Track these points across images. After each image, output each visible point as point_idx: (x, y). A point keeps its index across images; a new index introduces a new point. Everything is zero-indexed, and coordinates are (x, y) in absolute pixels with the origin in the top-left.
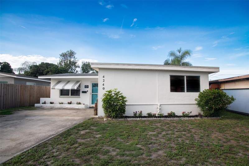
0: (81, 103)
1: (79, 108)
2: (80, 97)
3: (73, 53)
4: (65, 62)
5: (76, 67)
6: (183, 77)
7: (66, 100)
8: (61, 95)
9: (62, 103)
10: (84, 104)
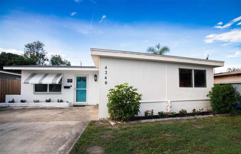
0: (63, 100)
1: (61, 107)
2: (61, 94)
3: (40, 44)
4: (31, 54)
5: (45, 60)
6: (191, 70)
7: (42, 97)
8: (36, 91)
9: (38, 101)
10: (68, 102)
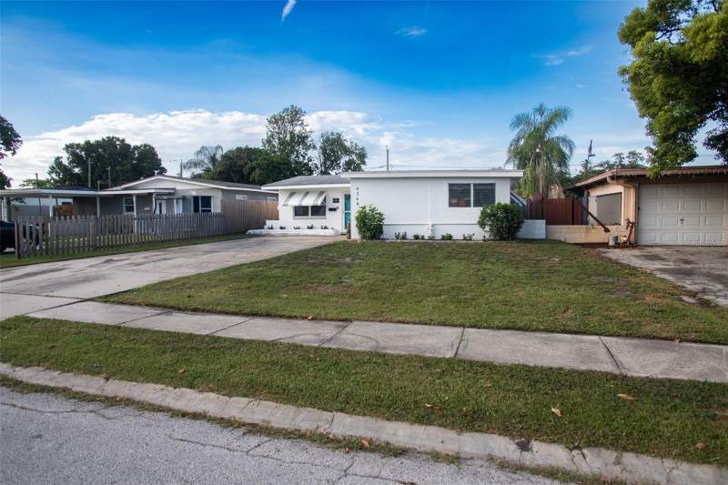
0: (328, 227)
1: (326, 235)
2: (326, 218)
3: (297, 113)
4: (279, 139)
5: (308, 148)
6: (469, 185)
7: (303, 222)
8: (296, 215)
9: (299, 228)
10: (333, 229)
